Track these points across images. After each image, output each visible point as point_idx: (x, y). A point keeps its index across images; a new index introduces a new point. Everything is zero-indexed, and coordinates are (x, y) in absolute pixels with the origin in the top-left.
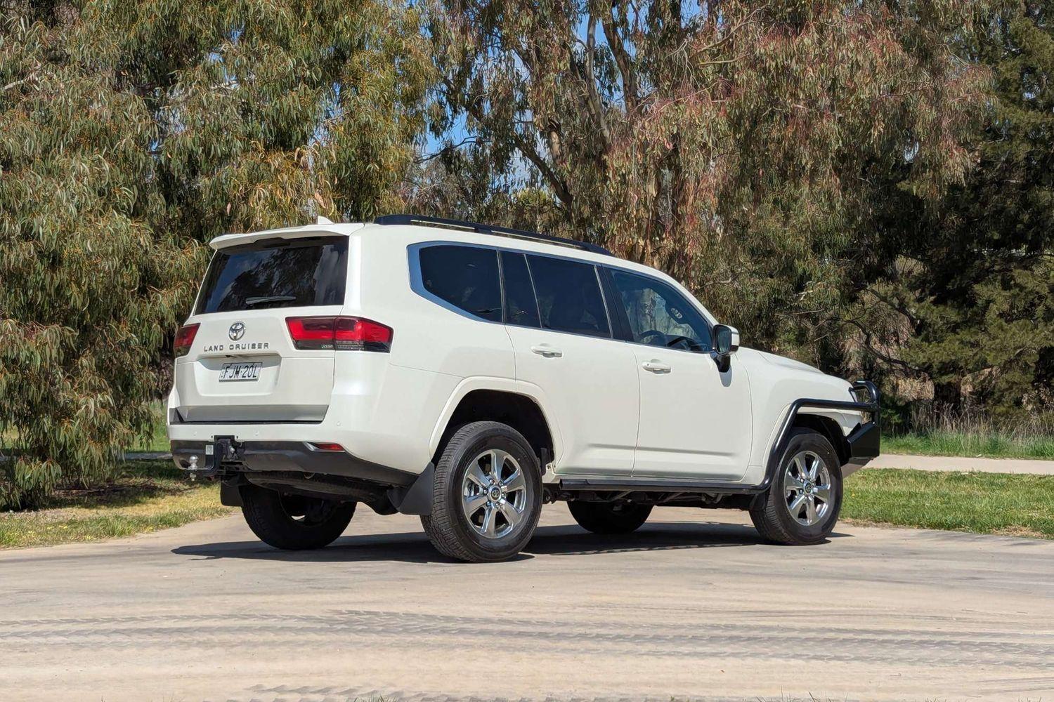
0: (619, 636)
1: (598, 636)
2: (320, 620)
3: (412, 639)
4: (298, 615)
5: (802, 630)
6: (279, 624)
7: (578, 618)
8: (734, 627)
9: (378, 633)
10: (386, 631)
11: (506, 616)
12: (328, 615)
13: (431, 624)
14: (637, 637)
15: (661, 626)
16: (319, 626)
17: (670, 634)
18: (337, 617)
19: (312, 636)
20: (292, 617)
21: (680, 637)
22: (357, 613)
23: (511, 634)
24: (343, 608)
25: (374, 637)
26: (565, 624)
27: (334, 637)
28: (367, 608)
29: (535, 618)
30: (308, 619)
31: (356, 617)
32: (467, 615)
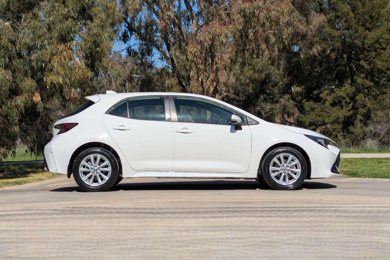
0: (182, 212)
1: (174, 212)
2: (60, 210)
3: (96, 216)
4: (51, 209)
5: (255, 208)
6: (42, 212)
7: (166, 207)
8: (229, 208)
9: (82, 214)
10: (86, 213)
11: (137, 207)
12: (64, 208)
13: (106, 210)
14: (189, 212)
15: (200, 208)
16: (58, 212)
17: (203, 211)
18: (67, 209)
19: (55, 216)
20: (48, 210)
21: (206, 211)
22: (76, 208)
23: (138, 213)
24: (71, 206)
25: (80, 216)
26: (161, 209)
27: (63, 216)
28: (81, 206)
29: (149, 207)
30: (55, 210)
31: (75, 209)
32: (122, 207)
